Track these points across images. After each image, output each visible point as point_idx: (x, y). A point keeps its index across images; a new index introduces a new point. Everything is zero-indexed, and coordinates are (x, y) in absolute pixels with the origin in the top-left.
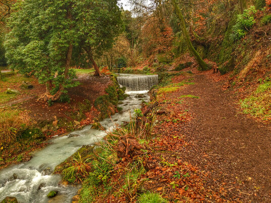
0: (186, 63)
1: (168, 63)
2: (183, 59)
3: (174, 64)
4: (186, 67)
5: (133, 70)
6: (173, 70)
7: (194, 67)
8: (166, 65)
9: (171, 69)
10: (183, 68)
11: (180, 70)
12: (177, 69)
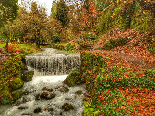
0: (120, 40)
1: (93, 39)
2: (112, 35)
3: (100, 40)
4: (119, 45)
5: (59, 46)
6: (99, 49)
7: (136, 45)
8: (91, 42)
9: (97, 47)
10: (115, 46)
11: (111, 48)
12: (106, 48)
